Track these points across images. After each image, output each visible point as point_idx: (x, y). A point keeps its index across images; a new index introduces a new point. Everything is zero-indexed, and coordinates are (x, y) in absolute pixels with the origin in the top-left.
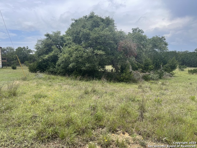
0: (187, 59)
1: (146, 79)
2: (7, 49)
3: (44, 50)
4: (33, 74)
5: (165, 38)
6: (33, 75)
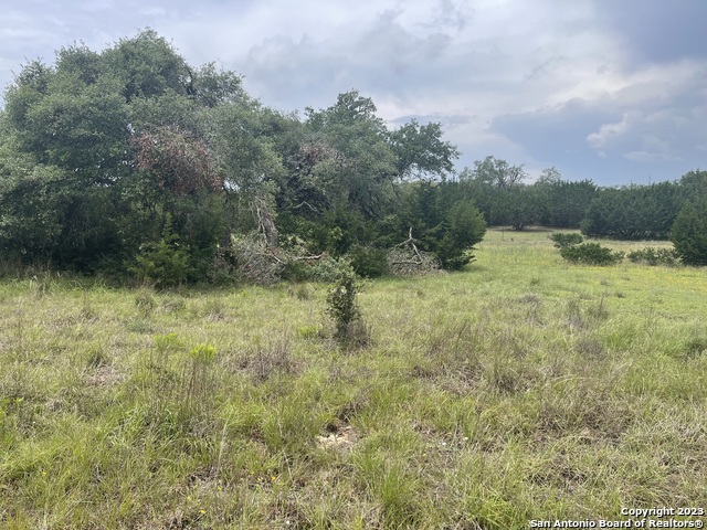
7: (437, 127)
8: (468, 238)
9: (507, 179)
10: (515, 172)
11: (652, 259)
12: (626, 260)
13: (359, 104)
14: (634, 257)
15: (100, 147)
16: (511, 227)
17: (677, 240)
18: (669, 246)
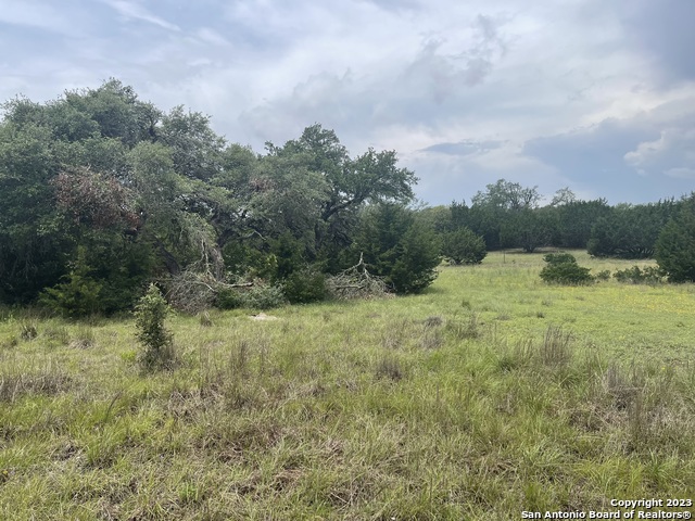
0: (615, 228)
7: (392, 154)
9: (521, 201)
10: (529, 195)
11: (637, 277)
12: (612, 278)
13: (323, 136)
14: (620, 276)
15: (20, 189)
16: (522, 249)
17: (661, 258)
18: (653, 264)
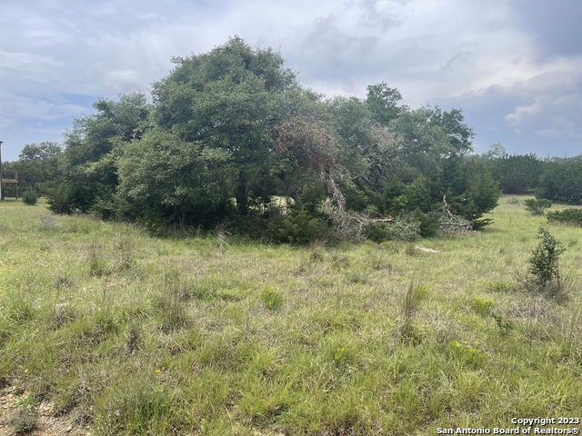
0: (563, 179)
1: (377, 236)
2: (43, 148)
3: (89, 150)
4: (65, 218)
5: (463, 114)
6: (61, 220)
7: (458, 112)
8: (487, 203)
13: (388, 94)
